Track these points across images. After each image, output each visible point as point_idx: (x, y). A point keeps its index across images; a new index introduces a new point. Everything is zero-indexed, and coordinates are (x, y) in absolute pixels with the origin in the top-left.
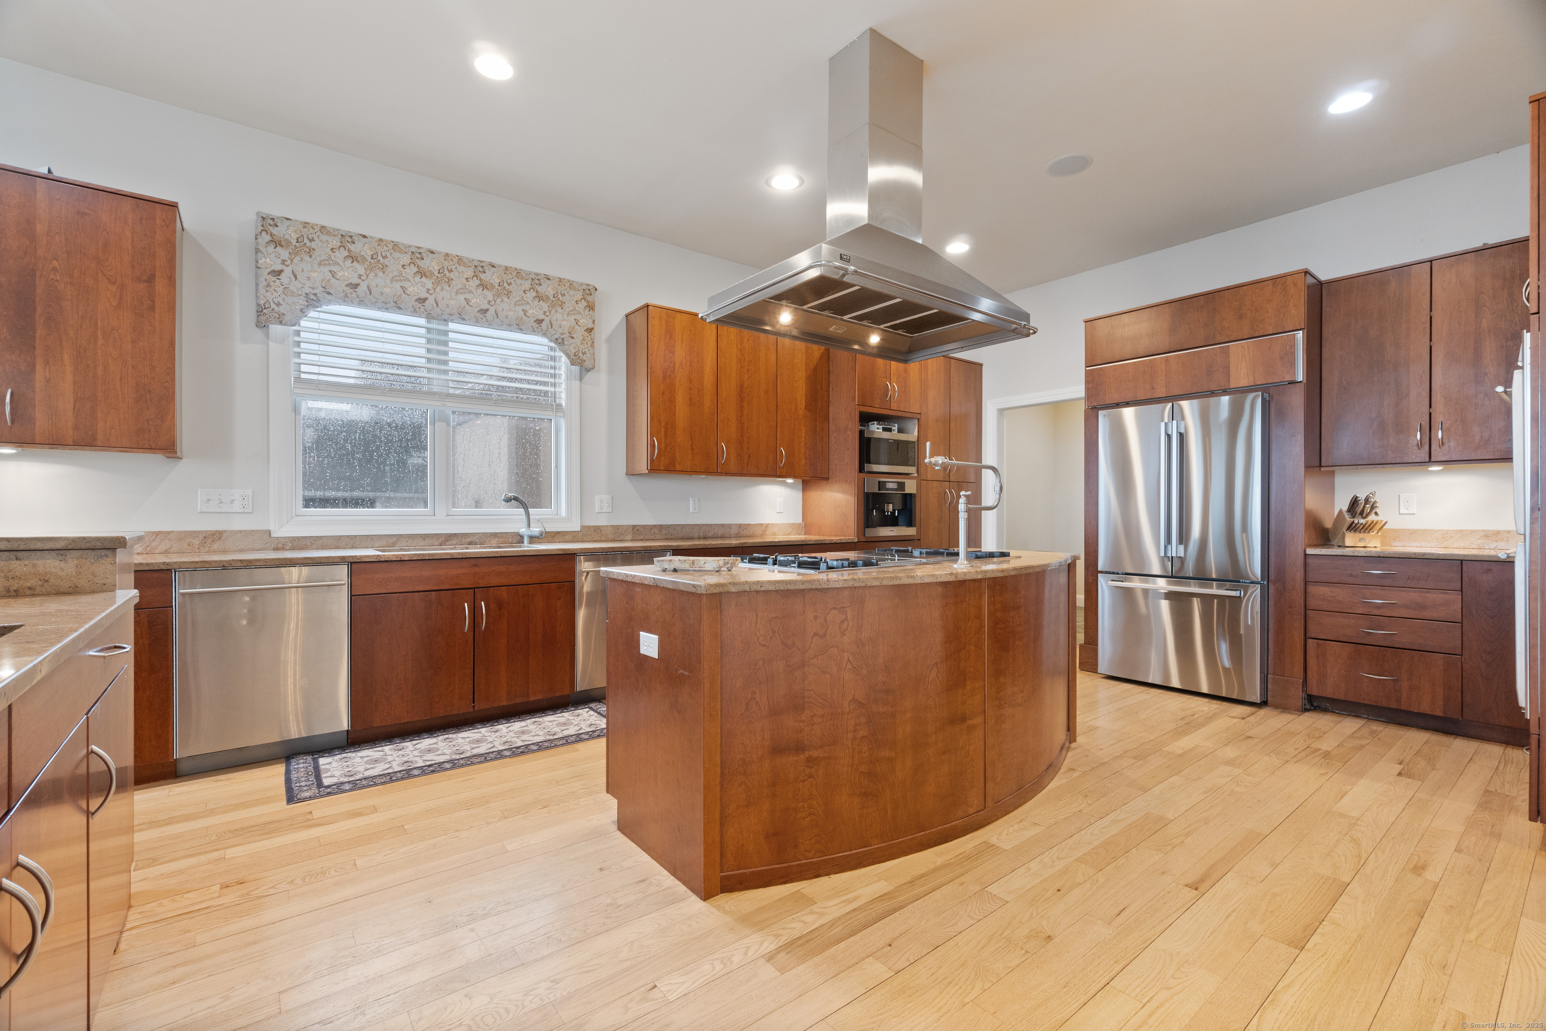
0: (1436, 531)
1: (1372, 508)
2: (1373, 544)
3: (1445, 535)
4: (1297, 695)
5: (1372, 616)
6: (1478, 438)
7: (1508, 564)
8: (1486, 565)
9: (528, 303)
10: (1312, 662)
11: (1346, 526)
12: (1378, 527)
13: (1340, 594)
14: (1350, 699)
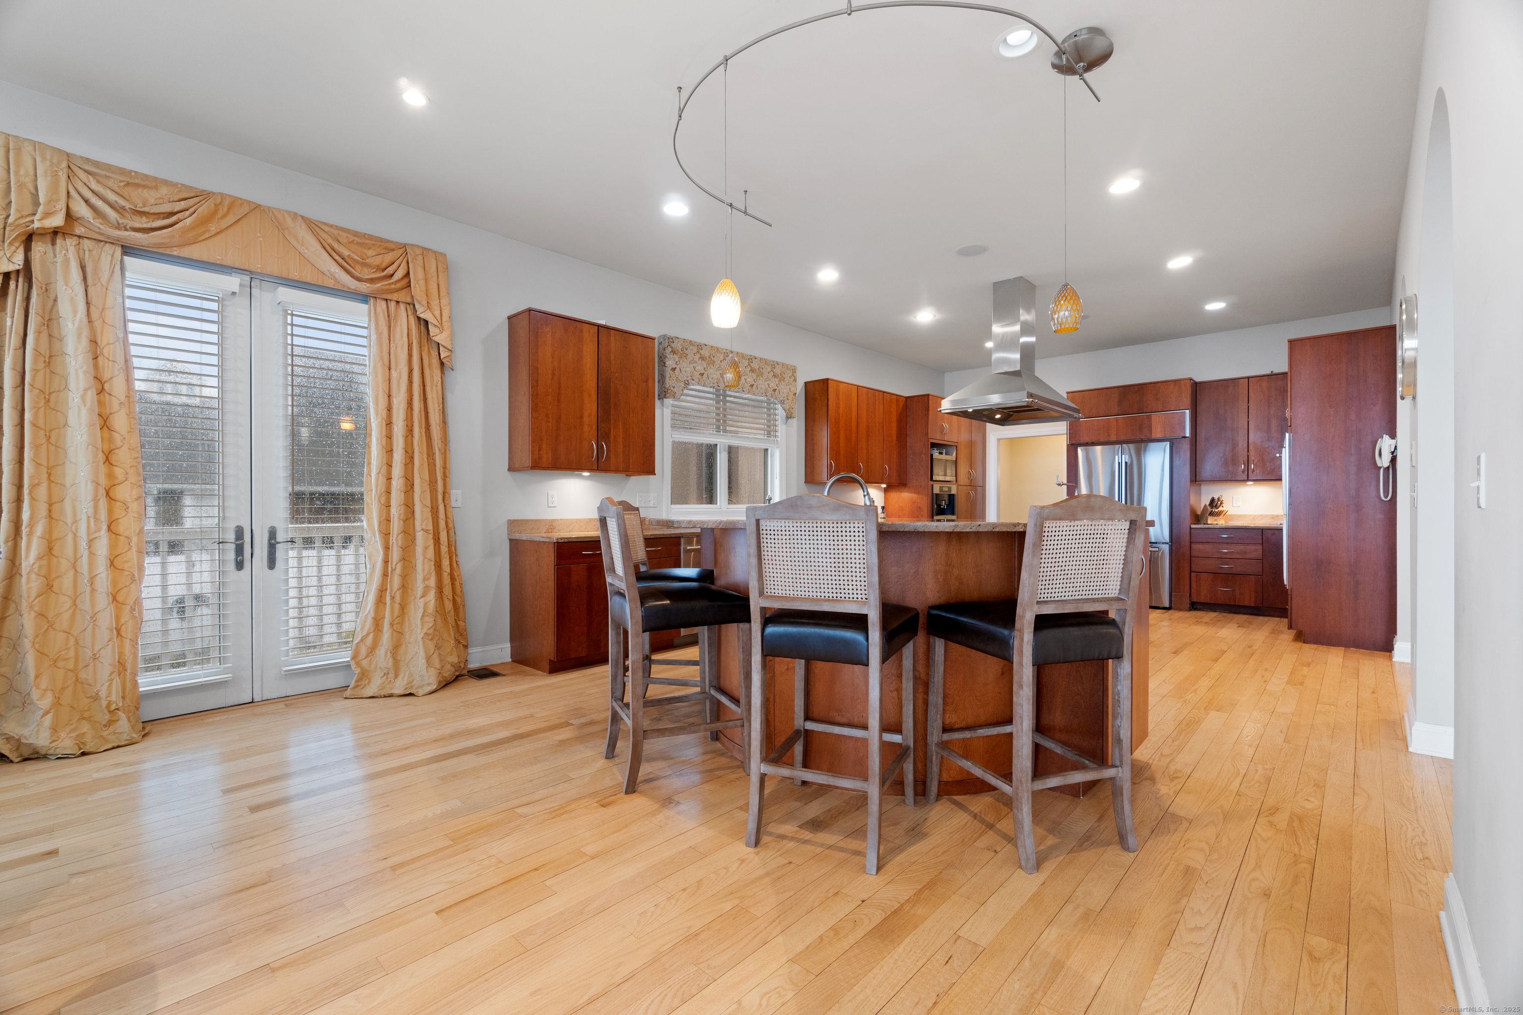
0: (1250, 515)
1: (1221, 504)
2: (1221, 522)
3: (1255, 517)
4: (1187, 603)
5: (1222, 559)
6: (1269, 469)
7: (1280, 530)
8: (1272, 532)
9: (770, 380)
10: (1194, 585)
11: (1208, 513)
12: (1223, 513)
13: (1208, 548)
14: (1212, 602)
